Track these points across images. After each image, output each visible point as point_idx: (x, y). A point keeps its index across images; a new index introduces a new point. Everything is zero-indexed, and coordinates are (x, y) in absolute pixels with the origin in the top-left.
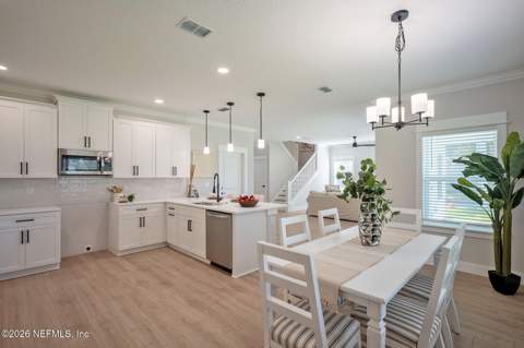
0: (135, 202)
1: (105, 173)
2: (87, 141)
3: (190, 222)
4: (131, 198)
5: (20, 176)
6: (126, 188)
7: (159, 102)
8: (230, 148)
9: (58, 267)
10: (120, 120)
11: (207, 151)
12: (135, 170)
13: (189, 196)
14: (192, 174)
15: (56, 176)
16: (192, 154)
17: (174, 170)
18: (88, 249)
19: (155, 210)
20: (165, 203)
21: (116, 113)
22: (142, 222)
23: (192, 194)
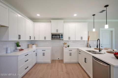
0: (69, 48)
1: (61, 39)
2: (57, 30)
3: (85, 59)
4: (68, 46)
5: (44, 40)
6: (68, 43)
7: (75, 15)
8: (107, 27)
9: (50, 63)
10: (65, 24)
11: (94, 30)
12: (69, 38)
13: (87, 47)
14: (88, 39)
15: (51, 40)
16: (88, 32)
17: (82, 38)
18: (59, 59)
19: (75, 51)
20: (78, 49)
21: (64, 22)
22: (70, 54)
23: (89, 46)
